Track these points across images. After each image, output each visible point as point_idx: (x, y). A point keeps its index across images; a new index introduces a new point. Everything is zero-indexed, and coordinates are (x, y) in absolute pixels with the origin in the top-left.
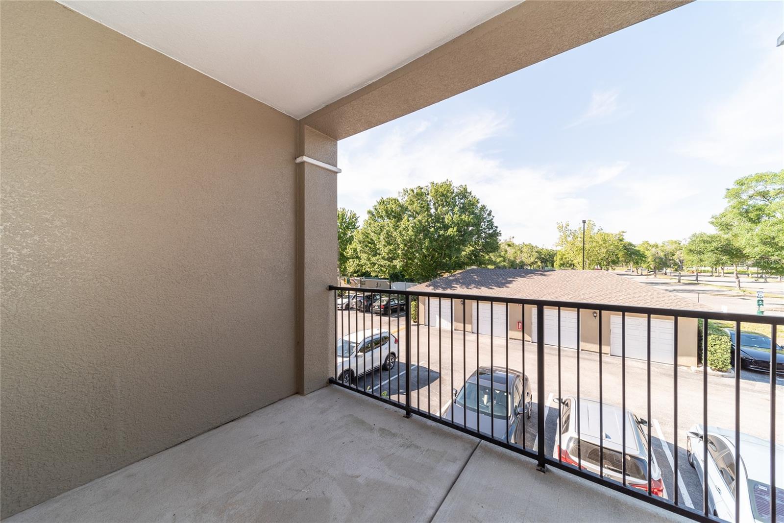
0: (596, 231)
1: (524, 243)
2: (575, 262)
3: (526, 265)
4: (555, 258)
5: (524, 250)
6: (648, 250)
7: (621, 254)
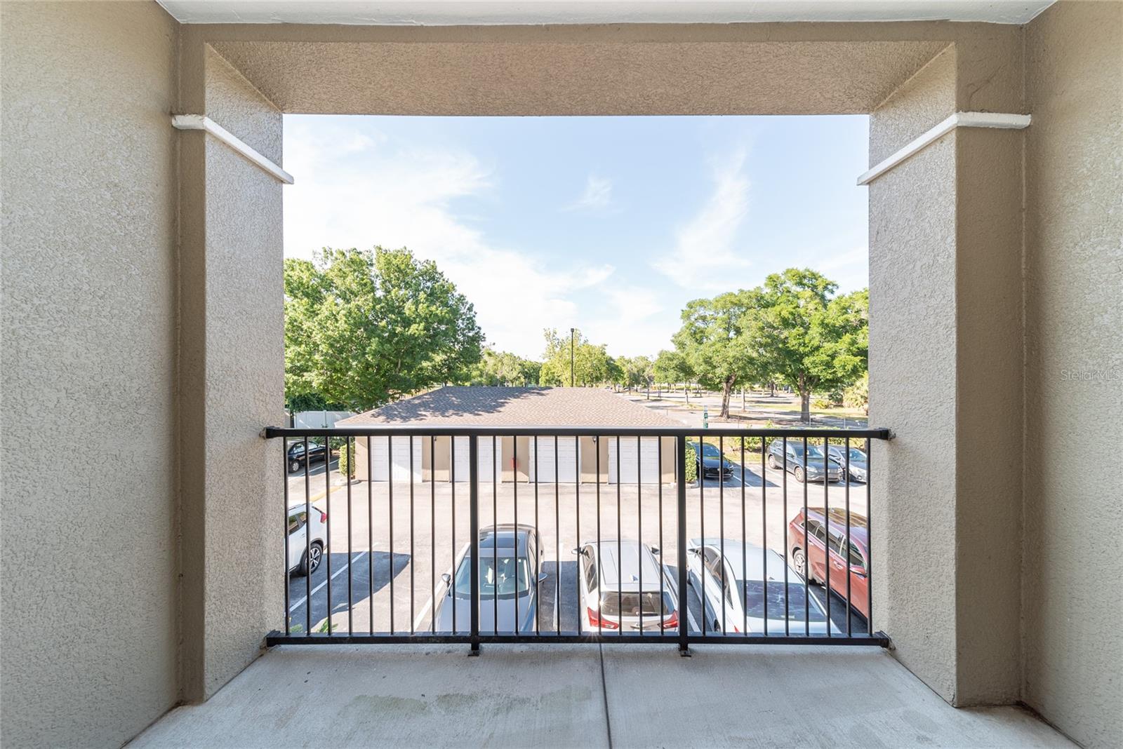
0: (582, 342)
1: (504, 352)
2: (562, 379)
3: (508, 382)
4: (540, 372)
5: (505, 361)
6: (624, 365)
7: (603, 369)
